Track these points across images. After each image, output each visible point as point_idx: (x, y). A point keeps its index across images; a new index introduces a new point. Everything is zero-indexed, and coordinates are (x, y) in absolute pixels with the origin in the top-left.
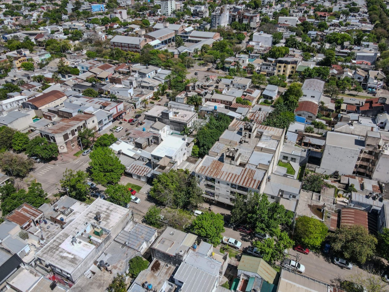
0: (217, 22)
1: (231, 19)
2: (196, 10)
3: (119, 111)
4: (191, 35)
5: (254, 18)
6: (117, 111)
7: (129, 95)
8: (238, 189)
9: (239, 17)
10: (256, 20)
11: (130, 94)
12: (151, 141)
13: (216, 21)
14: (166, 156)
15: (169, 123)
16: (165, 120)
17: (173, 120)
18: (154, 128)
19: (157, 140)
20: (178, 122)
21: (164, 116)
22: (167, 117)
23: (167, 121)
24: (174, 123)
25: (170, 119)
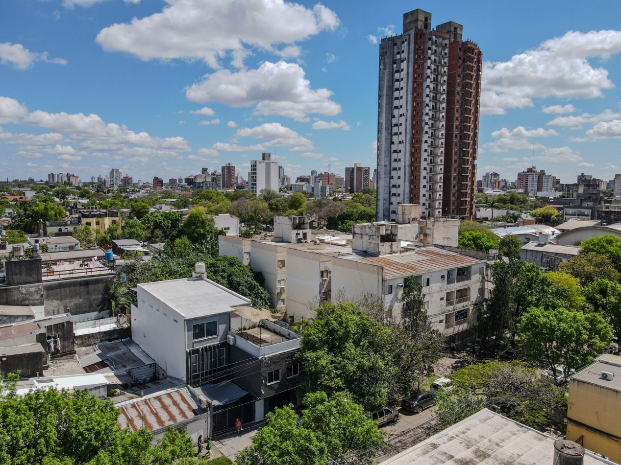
8: (458, 281)
12: (48, 344)
15: (42, 296)
16: (24, 291)
17: (59, 280)
18: (6, 316)
19: (63, 339)
20: (79, 279)
21: (16, 274)
22: (31, 275)
23: (33, 290)
24: (63, 290)
25: (44, 278)
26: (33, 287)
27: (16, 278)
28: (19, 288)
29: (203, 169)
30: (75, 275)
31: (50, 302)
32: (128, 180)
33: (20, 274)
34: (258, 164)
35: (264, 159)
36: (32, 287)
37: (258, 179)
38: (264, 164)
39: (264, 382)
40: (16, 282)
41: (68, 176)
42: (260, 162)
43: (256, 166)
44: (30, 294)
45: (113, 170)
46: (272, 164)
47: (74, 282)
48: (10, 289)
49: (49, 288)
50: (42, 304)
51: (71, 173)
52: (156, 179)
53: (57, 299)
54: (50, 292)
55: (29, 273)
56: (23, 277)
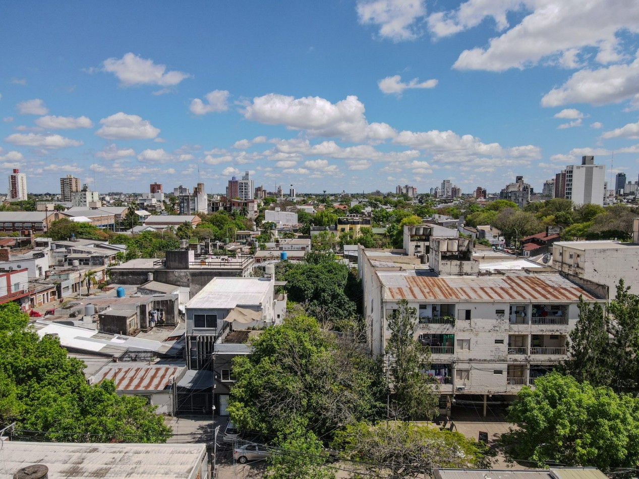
0: (191, 206)
1: (211, 208)
2: (143, 204)
3: (13, 291)
4: (146, 221)
5: (250, 204)
6: (9, 290)
7: (37, 272)
8: (534, 322)
9: (223, 205)
10: (253, 207)
11: (40, 269)
12: (151, 314)
13: (188, 206)
14: (238, 306)
15: (188, 280)
16: (177, 274)
17: (200, 269)
18: (149, 290)
19: (167, 313)
20: (215, 270)
21: (172, 261)
22: (181, 263)
23: (182, 274)
24: (203, 277)
25: (190, 267)
26: (183, 272)
27: (172, 264)
28: (173, 272)
29: (517, 177)
30: (212, 267)
31: (194, 286)
32: (455, 191)
33: (175, 261)
34: (575, 170)
35: (584, 163)
36: (181, 272)
37: (574, 187)
38: (583, 170)
39: (216, 377)
40: (172, 267)
41: (407, 187)
42: (578, 167)
43: (572, 171)
44: (180, 277)
45: (444, 181)
46: (594, 169)
47: (211, 272)
48: (168, 272)
49: (193, 275)
50: (188, 286)
51: (410, 185)
52: (479, 189)
53: (198, 284)
54: (194, 278)
55: (180, 262)
56: (177, 264)
